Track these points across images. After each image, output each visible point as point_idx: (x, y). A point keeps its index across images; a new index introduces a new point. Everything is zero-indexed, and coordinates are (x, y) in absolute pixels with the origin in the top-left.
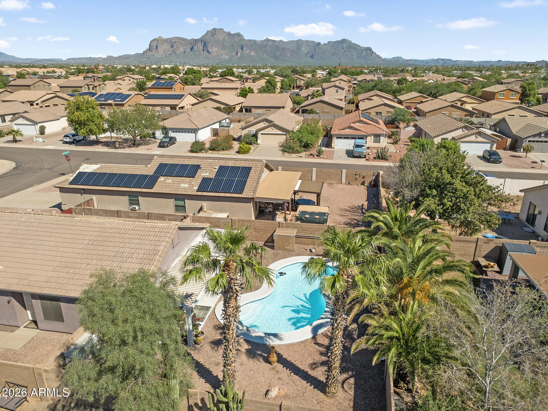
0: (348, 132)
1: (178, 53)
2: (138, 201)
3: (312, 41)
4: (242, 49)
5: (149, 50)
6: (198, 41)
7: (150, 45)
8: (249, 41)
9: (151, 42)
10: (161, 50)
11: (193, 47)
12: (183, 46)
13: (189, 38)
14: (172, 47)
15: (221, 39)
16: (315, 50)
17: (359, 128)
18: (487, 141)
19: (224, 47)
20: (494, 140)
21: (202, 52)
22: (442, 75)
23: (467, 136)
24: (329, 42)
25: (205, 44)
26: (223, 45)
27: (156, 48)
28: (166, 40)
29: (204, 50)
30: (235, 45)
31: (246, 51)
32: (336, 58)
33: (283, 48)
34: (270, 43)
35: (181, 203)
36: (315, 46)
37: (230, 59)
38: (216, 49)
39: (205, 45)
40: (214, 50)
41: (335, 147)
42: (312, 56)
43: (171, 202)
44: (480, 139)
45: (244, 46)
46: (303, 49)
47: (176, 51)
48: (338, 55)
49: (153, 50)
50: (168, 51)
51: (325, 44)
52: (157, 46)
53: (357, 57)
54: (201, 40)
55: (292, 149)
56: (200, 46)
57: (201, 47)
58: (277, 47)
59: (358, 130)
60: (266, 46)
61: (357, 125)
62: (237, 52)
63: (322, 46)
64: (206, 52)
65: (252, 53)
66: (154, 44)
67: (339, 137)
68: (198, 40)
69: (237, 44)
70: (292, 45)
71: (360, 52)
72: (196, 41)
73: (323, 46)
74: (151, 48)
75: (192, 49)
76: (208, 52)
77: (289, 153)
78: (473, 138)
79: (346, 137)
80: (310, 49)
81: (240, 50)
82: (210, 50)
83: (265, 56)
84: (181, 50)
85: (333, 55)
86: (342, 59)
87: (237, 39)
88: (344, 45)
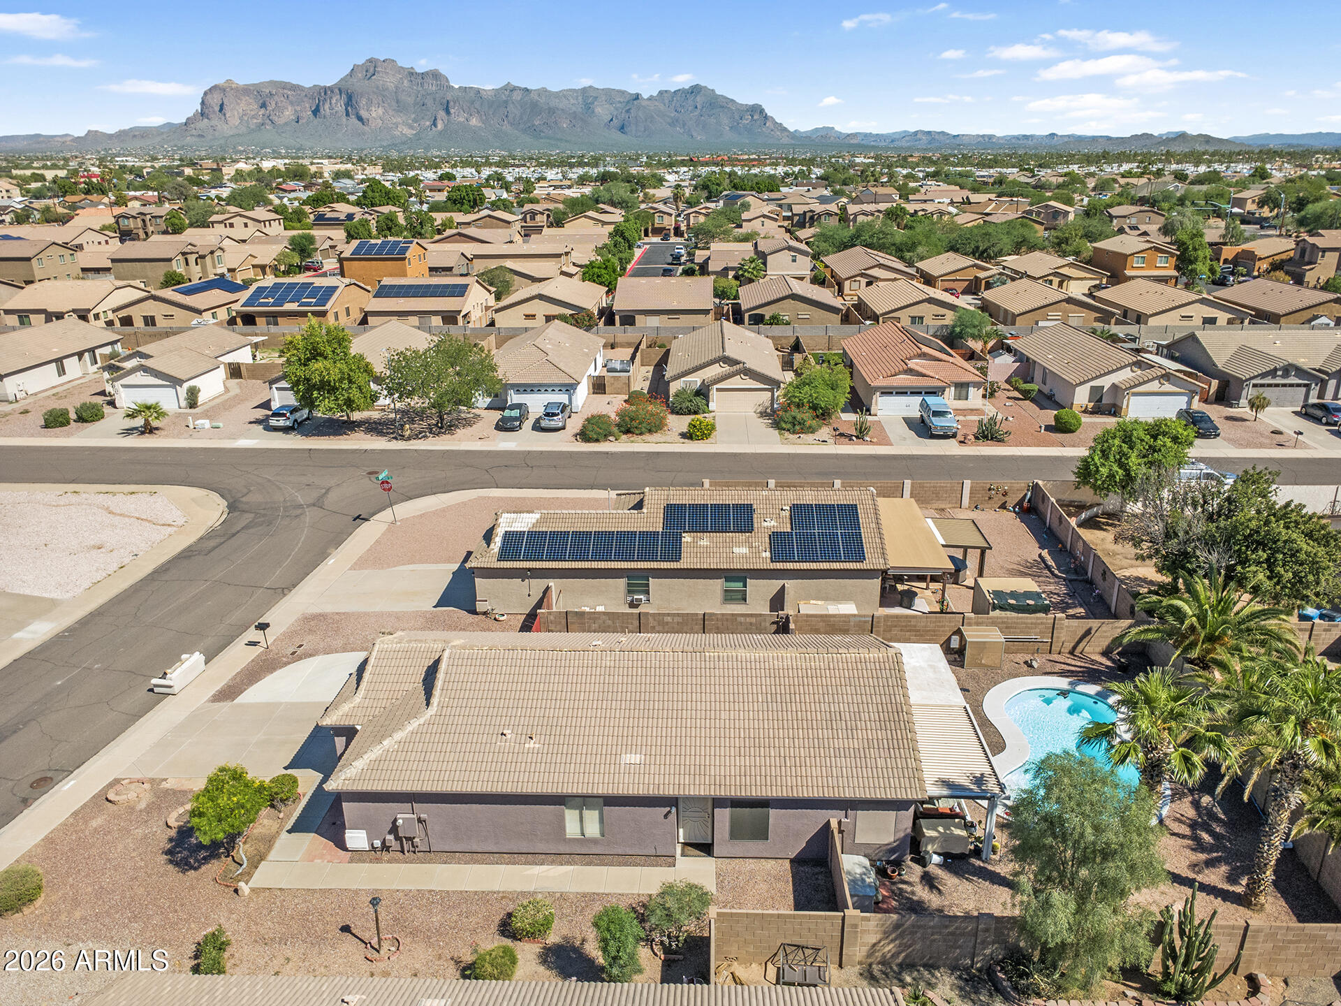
0: (903, 380)
1: (280, 121)
2: (648, 585)
3: (619, 91)
4: (448, 112)
5: (202, 114)
6: (332, 92)
7: (203, 103)
8: (464, 90)
9: (206, 94)
10: (235, 113)
11: (318, 106)
12: (292, 103)
13: (307, 84)
14: (264, 106)
15: (391, 86)
16: (628, 111)
17: (924, 371)
18: (1182, 390)
19: (400, 107)
20: (1193, 388)
21: (344, 119)
22: (958, 188)
23: (1145, 382)
24: (661, 93)
25: (350, 98)
26: (398, 102)
27: (221, 110)
28: (246, 90)
29: (348, 115)
30: (429, 102)
31: (459, 117)
32: (682, 131)
33: (550, 109)
34: (517, 96)
35: (738, 586)
36: (628, 102)
37: (418, 137)
38: (380, 111)
39: (350, 101)
40: (375, 113)
41: (879, 413)
42: (622, 127)
43: (718, 585)
44: (1168, 387)
45: (451, 104)
46: (598, 110)
47: (275, 118)
48: (684, 125)
49: (211, 116)
50: (253, 117)
51: (651, 98)
52: (222, 106)
53: (731, 128)
54: (340, 90)
55: (800, 423)
56: (338, 104)
57: (340, 107)
58: (534, 105)
59: (924, 375)
60: (506, 102)
61: (917, 364)
62: (435, 119)
63: (644, 103)
64: (353, 120)
65: (474, 122)
66: (215, 101)
67: (887, 392)
68: (331, 89)
69: (434, 100)
70: (572, 101)
71: (737, 117)
72: (326, 91)
73: (648, 103)
74: (207, 111)
75: (316, 112)
76: (360, 119)
77: (794, 433)
78: (1154, 386)
79: (902, 392)
80: (616, 109)
81: (442, 114)
82: (363, 113)
83: (506, 127)
84: (289, 113)
85: (674, 122)
86: (695, 134)
87: (432, 87)
88: (698, 99)
